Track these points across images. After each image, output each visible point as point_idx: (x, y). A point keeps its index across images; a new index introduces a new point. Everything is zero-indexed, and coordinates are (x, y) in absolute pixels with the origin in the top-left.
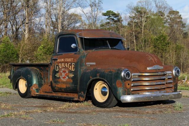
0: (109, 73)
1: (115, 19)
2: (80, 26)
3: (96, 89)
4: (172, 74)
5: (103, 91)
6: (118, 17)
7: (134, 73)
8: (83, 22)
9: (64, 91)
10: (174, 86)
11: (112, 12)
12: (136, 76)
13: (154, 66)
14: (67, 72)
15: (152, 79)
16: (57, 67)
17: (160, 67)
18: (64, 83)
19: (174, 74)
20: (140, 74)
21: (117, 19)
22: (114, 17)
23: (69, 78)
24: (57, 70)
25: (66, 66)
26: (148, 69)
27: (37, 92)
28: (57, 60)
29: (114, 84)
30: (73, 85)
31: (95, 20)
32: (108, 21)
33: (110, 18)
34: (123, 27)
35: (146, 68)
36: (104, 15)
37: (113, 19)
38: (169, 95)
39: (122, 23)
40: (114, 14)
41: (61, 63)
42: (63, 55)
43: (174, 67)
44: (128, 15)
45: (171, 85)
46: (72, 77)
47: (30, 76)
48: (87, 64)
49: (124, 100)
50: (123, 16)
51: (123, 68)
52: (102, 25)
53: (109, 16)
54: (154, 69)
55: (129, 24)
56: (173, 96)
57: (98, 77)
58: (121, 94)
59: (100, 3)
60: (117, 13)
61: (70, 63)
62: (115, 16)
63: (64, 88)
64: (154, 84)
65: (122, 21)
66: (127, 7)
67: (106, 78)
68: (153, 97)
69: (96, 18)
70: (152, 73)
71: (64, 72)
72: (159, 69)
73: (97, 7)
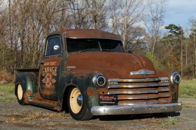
0: (81, 78)
1: (177, 32)
2: (144, 38)
3: (73, 98)
4: (169, 80)
5: (79, 100)
6: (180, 29)
7: (112, 78)
8: (147, 35)
9: (49, 99)
10: (173, 95)
11: (174, 25)
12: (115, 83)
13: (140, 71)
14: (51, 77)
15: (136, 87)
16: (44, 71)
17: (150, 71)
18: (48, 89)
19: (172, 81)
20: (120, 80)
21: (179, 32)
22: (176, 30)
23: (52, 84)
24: (43, 75)
25: (50, 71)
26: (132, 74)
27: (31, 99)
28: (44, 63)
29: (85, 92)
30: (56, 92)
31: (156, 33)
32: (170, 33)
33: (173, 31)
34: (185, 39)
35: (129, 73)
36: (167, 28)
37: (175, 32)
38: (159, 107)
39: (184, 35)
40: (176, 28)
41: (47, 66)
42: (49, 58)
43: (172, 72)
44: (189, 28)
45: (167, 95)
46: (54, 83)
47: (25, 82)
48: (67, 68)
49: (94, 112)
50: (184, 29)
51: (96, 72)
52: (165, 38)
53: (171, 29)
54: (140, 74)
55: (190, 36)
56: (166, 108)
57: (72, 83)
58: (93, 105)
59: (162, 17)
60: (179, 26)
61: (54, 67)
62: (178, 29)
63: (48, 95)
64: (139, 93)
65: (184, 33)
66: (188, 20)
67: (77, 84)
68: (134, 109)
69: (158, 31)
70: (136, 79)
71: (49, 77)
72: (148, 75)
73: (159, 21)
